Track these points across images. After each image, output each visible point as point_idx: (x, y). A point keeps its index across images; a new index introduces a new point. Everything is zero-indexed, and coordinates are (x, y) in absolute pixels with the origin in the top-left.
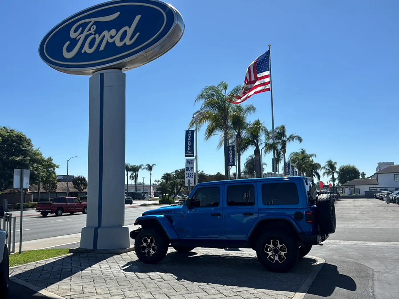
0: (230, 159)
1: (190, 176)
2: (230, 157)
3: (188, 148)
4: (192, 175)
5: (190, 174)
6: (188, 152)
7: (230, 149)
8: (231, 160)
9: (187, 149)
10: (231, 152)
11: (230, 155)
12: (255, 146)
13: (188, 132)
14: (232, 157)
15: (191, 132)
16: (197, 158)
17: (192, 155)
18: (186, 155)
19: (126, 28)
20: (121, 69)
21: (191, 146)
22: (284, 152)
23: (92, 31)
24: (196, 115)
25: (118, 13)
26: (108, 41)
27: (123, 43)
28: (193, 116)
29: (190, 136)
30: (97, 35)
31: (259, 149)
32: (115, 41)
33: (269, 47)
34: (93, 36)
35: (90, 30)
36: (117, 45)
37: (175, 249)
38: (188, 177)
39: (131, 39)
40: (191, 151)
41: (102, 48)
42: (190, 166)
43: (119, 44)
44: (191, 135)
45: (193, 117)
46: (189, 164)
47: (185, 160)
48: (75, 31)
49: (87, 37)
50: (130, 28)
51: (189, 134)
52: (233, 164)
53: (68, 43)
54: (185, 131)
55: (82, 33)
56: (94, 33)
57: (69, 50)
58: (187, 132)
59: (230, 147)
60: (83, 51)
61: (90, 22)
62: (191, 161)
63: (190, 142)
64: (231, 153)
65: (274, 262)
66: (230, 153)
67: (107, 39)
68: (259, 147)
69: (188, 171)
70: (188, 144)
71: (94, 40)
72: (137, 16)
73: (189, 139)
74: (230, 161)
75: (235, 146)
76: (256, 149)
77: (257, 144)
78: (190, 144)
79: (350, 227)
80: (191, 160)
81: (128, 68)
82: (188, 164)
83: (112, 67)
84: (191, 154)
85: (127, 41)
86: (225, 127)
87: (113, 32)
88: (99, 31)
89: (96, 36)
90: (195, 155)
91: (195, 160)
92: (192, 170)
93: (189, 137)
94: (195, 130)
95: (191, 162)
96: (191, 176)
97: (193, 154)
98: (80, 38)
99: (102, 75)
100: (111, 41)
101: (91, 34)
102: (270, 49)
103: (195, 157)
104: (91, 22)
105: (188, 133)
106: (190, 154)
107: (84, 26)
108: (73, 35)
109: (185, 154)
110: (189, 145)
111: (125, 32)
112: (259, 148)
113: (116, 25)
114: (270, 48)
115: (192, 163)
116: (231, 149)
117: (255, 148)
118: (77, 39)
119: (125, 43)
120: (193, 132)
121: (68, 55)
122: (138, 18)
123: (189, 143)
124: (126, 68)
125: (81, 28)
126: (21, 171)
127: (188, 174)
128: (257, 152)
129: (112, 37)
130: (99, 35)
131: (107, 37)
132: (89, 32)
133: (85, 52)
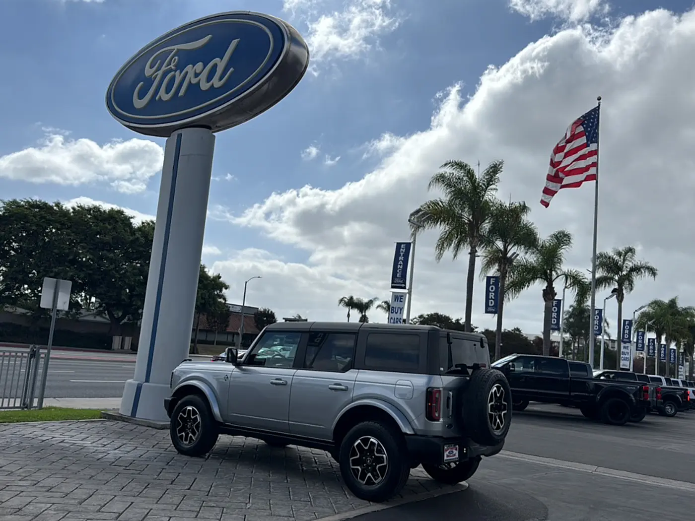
0: (490, 301)
1: (397, 322)
2: (490, 298)
3: (397, 273)
5: (397, 318)
6: (397, 280)
7: (491, 283)
8: (492, 303)
9: (397, 275)
10: (492, 289)
11: (490, 294)
12: (546, 281)
13: (401, 246)
14: (493, 298)
15: (405, 245)
16: (411, 292)
17: (403, 285)
18: (393, 285)
19: (217, 60)
20: (210, 128)
21: (402, 271)
22: (620, 298)
23: (172, 66)
24: (415, 216)
26: (190, 81)
27: (210, 84)
28: (409, 218)
29: (402, 252)
30: (178, 72)
31: (554, 288)
32: (199, 82)
33: (598, 101)
34: (172, 73)
35: (169, 64)
36: (202, 89)
38: (394, 323)
39: (220, 79)
40: (401, 280)
41: (181, 93)
42: (397, 304)
43: (204, 86)
44: (404, 251)
45: (410, 221)
46: (398, 301)
47: (391, 293)
48: (152, 67)
49: (165, 74)
50: (222, 59)
51: (401, 250)
52: (494, 310)
53: (141, 84)
54: (396, 244)
55: (158, 69)
56: (174, 68)
57: (141, 97)
58: (399, 245)
59: (492, 279)
60: (157, 98)
61: (171, 51)
63: (402, 263)
64: (493, 291)
67: (190, 78)
68: (554, 283)
69: (395, 313)
70: (399, 266)
71: (173, 79)
74: (490, 305)
75: (499, 278)
76: (547, 287)
77: (551, 278)
78: (402, 266)
80: (402, 295)
82: (395, 301)
83: (193, 124)
84: (402, 284)
87: (200, 65)
88: (180, 67)
89: (176, 73)
90: (407, 288)
91: (407, 295)
92: (400, 313)
93: (402, 255)
94: (412, 242)
95: (401, 299)
96: (399, 323)
97: (405, 284)
98: (157, 77)
99: (180, 136)
100: (194, 81)
101: (171, 70)
102: (599, 105)
104: (174, 49)
105: (400, 248)
106: (400, 283)
107: (164, 57)
108: (148, 72)
109: (393, 283)
110: (400, 268)
111: (215, 66)
112: (553, 286)
113: (204, 55)
115: (401, 300)
116: (493, 283)
117: (546, 284)
118: (153, 78)
119: (213, 84)
120: (408, 245)
121: (139, 104)
122: (234, 42)
123: (400, 265)
124: (216, 127)
125: (159, 62)
126: (57, 282)
127: (393, 318)
128: (549, 294)
129: (197, 75)
130: (181, 73)
131: (191, 75)
132: (169, 67)
133: (160, 98)
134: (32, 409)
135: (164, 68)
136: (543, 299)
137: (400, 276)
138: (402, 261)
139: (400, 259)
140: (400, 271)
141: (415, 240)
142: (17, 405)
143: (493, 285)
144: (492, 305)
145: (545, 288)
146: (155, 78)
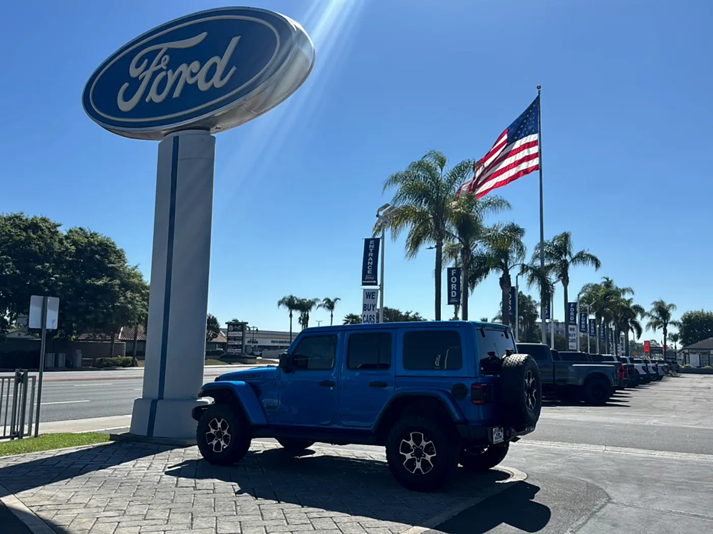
0: (452, 292)
1: (370, 319)
2: (452, 289)
3: (368, 269)
4: (374, 319)
5: (370, 316)
6: (367, 277)
7: (453, 275)
8: (454, 294)
9: (367, 272)
10: (454, 280)
11: (452, 285)
12: (502, 270)
13: (370, 242)
14: (455, 289)
15: (373, 241)
16: (383, 288)
17: (375, 282)
18: (364, 282)
19: (215, 59)
20: (208, 129)
21: (372, 267)
22: (565, 282)
23: (163, 65)
24: (383, 212)
25: (205, 34)
26: (186, 81)
27: (210, 84)
28: (376, 214)
29: (371, 248)
30: (170, 71)
31: (509, 276)
32: (197, 82)
34: (164, 73)
35: (159, 63)
36: (200, 88)
37: (281, 443)
38: (367, 321)
39: (222, 78)
40: (372, 276)
41: (176, 94)
42: (370, 301)
43: (203, 86)
44: (373, 247)
45: (377, 216)
46: (369, 298)
47: (362, 290)
48: (137, 66)
49: (155, 74)
50: (221, 58)
51: (370, 246)
52: (456, 301)
53: (126, 85)
54: (364, 240)
55: (147, 68)
56: (165, 68)
57: (127, 98)
58: (367, 241)
59: (453, 271)
60: (147, 100)
61: (160, 50)
62: (373, 293)
63: (372, 260)
64: (454, 282)
65: (413, 472)
66: (452, 281)
67: (186, 78)
68: (510, 271)
69: (367, 311)
70: (369, 263)
71: (164, 80)
72: (233, 39)
73: (371, 254)
74: (452, 296)
75: (461, 269)
76: (503, 275)
77: (507, 267)
78: (372, 262)
79: (647, 423)
80: (374, 291)
81: (219, 128)
82: (367, 298)
83: (193, 126)
84: (373, 280)
85: (217, 82)
86: (438, 234)
87: (195, 65)
88: (173, 65)
89: (168, 73)
90: (379, 283)
91: (379, 291)
92: (373, 310)
93: (371, 251)
94: (381, 238)
95: (373, 295)
96: (372, 319)
97: (376, 280)
98: (144, 77)
99: (176, 139)
100: (191, 81)
101: (161, 70)
102: (539, 94)
103: (380, 286)
104: (162, 49)
105: (369, 244)
106: (371, 280)
107: (151, 56)
108: (134, 72)
109: (363, 279)
110: (370, 265)
111: (214, 66)
112: (509, 274)
113: (199, 54)
114: (539, 91)
115: (374, 297)
116: (454, 274)
117: (501, 273)
118: (140, 79)
119: (213, 85)
120: (377, 241)
121: (125, 106)
122: (235, 40)
123: (370, 261)
124: (217, 128)
125: (146, 61)
126: (44, 299)
127: (366, 316)
128: (505, 281)
129: (193, 75)
130: (174, 72)
131: (186, 75)
132: (159, 67)
133: (151, 100)
134: (24, 438)
135: (153, 68)
136: (500, 287)
137: (371, 273)
138: (372, 258)
139: (369, 256)
140: (370, 267)
141: (383, 235)
142: (8, 434)
143: (454, 276)
144: (455, 296)
145: (501, 276)
146: (143, 79)
